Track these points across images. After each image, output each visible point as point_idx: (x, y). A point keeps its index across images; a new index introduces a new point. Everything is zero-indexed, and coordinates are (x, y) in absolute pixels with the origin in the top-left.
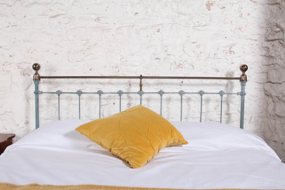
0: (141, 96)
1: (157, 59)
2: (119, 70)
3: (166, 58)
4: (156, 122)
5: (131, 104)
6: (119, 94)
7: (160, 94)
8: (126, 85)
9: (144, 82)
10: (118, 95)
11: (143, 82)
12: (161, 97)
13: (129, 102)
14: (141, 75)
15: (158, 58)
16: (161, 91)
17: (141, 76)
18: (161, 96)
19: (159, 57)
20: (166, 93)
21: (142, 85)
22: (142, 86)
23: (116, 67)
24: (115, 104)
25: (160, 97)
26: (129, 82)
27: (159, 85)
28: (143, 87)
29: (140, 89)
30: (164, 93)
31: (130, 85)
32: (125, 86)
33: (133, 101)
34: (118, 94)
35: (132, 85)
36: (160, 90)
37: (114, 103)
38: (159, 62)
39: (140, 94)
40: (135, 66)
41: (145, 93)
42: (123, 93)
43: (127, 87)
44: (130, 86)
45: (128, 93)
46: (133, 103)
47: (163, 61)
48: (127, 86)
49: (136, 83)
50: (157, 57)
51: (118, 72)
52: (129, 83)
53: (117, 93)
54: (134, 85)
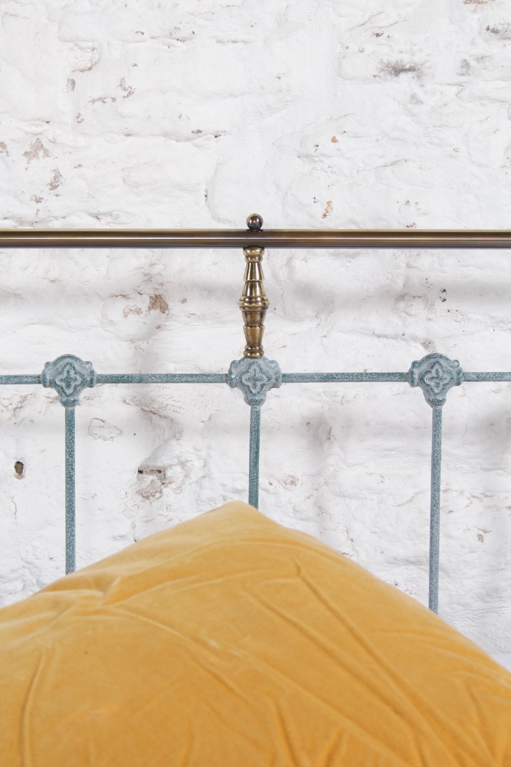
0: (254, 402)
1: (398, 70)
2: (57, 176)
3: (481, 59)
4: (398, 712)
5: (169, 473)
6: (61, 391)
7: (428, 390)
8: (122, 304)
9: (283, 274)
10: (53, 393)
11: (275, 276)
12: (437, 416)
13: (154, 456)
14: (254, 218)
15: (406, 60)
16: (434, 359)
17: (255, 226)
18: (436, 403)
19: (418, 59)
20: (481, 377)
21: (264, 307)
22: (268, 314)
23: (36, 149)
24: (26, 471)
25: (429, 409)
26: (148, 278)
27: (417, 308)
28: (270, 322)
29: (241, 342)
30: (460, 377)
31: (158, 302)
32: (116, 310)
33: (184, 448)
34: (53, 384)
35: (174, 306)
36: (427, 344)
37: (19, 467)
38: (414, 99)
39: (247, 390)
40: (199, 140)
41: (288, 378)
42: (92, 380)
43: (133, 325)
44: (156, 312)
45: (141, 379)
46: (183, 464)
47: (455, 89)
48: (132, 317)
49: (209, 291)
50: (394, 58)
51: (53, 186)
52: (149, 291)
53: (40, 380)
54: (191, 307)
